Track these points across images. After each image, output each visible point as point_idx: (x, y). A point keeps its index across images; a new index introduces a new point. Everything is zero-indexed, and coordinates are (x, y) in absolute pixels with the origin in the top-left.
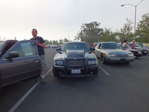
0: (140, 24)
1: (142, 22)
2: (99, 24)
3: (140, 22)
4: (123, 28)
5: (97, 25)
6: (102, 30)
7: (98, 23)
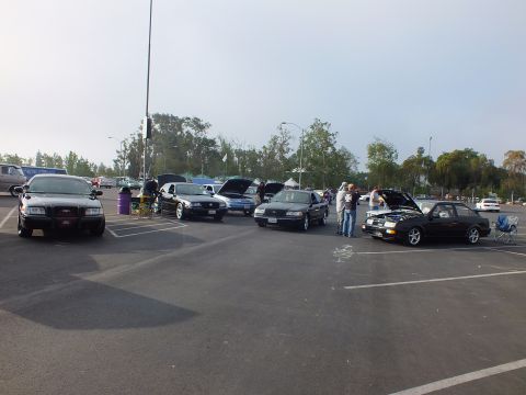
0: (306, 139)
1: (310, 136)
2: (208, 126)
3: (308, 135)
4: (267, 146)
5: (201, 128)
6: (213, 142)
7: (203, 123)
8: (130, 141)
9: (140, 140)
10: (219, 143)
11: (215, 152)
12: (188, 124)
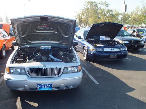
8: (79, 12)
9: (83, 12)
10: (113, 11)
11: (112, 15)
12: (102, 4)
